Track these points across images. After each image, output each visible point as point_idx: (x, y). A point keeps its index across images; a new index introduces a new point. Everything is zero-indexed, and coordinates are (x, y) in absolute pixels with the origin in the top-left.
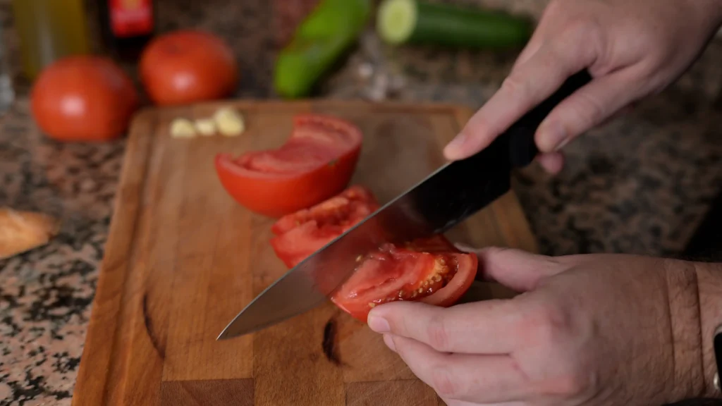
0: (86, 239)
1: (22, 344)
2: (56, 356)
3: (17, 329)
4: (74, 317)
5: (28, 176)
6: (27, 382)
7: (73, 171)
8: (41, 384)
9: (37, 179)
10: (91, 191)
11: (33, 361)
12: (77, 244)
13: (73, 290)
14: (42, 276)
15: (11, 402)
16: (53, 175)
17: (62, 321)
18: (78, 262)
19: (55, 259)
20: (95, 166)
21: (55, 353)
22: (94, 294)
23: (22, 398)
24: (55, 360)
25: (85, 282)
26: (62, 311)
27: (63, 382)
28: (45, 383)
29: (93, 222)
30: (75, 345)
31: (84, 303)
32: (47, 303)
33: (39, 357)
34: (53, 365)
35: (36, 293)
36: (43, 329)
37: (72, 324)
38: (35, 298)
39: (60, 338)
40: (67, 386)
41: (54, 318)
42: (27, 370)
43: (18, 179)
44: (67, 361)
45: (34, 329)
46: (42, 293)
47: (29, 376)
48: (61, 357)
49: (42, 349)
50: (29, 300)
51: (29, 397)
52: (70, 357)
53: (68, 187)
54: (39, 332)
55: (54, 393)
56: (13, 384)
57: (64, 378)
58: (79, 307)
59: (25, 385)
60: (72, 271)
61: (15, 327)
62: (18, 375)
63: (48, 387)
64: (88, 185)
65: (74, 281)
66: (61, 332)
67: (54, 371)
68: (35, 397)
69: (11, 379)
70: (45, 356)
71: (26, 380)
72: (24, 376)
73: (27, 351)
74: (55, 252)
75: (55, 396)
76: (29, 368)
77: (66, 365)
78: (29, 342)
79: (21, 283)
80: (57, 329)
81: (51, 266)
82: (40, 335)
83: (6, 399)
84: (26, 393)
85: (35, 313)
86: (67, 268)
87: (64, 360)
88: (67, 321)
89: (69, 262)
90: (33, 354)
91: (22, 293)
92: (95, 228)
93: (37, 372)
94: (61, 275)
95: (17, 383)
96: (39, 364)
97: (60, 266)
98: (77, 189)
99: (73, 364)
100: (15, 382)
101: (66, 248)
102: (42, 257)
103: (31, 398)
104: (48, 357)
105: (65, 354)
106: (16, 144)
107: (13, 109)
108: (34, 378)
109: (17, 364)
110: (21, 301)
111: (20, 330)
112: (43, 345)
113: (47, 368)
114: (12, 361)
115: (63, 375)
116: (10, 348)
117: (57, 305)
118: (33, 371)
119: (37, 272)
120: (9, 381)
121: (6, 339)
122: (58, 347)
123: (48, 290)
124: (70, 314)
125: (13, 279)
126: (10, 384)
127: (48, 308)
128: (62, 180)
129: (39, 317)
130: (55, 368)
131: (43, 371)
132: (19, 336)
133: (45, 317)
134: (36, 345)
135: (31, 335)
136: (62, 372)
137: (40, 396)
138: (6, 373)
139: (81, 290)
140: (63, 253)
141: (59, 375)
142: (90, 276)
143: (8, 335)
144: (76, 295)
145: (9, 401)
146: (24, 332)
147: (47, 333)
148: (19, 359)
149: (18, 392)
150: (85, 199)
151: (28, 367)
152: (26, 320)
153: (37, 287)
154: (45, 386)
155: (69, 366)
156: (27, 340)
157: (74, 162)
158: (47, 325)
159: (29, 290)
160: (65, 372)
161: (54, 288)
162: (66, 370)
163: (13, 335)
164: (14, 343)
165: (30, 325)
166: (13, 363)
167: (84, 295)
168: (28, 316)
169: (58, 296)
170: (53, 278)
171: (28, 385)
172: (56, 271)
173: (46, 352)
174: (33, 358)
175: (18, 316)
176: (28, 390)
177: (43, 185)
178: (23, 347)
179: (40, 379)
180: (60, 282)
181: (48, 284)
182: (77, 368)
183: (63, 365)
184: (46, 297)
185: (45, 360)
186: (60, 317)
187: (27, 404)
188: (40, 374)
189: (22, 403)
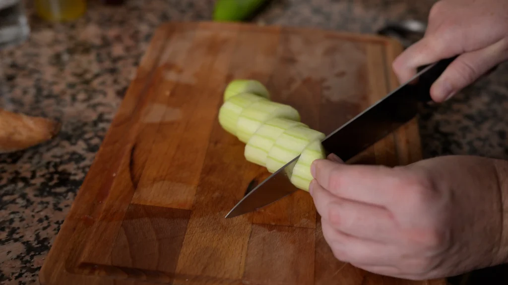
0: (80, 137)
1: (33, 213)
2: (57, 223)
3: (29, 203)
4: (70, 194)
5: (39, 90)
6: (36, 242)
7: (71, 86)
8: (46, 243)
9: (45, 93)
10: (85, 101)
11: (40, 226)
12: (73, 141)
13: (70, 174)
14: (49, 163)
15: (24, 256)
16: (56, 89)
17: (61, 197)
18: (74, 153)
19: (57, 151)
20: (87, 82)
21: (55, 222)
22: (84, 178)
23: (32, 253)
24: (56, 226)
25: (78, 168)
26: (62, 189)
28: (49, 243)
29: (85, 124)
31: (77, 184)
32: (51, 184)
33: (45, 223)
34: (55, 230)
35: (43, 176)
36: (48, 203)
37: (68, 199)
38: (42, 180)
39: (60, 210)
41: (56, 195)
42: (36, 233)
43: (32, 92)
45: (42, 203)
46: (48, 176)
47: (38, 236)
48: (60, 224)
49: (47, 218)
50: (38, 181)
51: (37, 253)
53: (67, 98)
54: (45, 205)
56: (27, 244)
58: (73, 187)
59: (35, 244)
60: (70, 160)
61: (28, 201)
62: (29, 236)
64: (81, 96)
65: (71, 168)
66: (61, 206)
68: (42, 253)
69: (25, 239)
70: (49, 223)
72: (34, 237)
73: (37, 219)
74: (57, 146)
76: (38, 232)
78: (38, 212)
79: (33, 169)
80: (59, 203)
81: (55, 156)
82: (46, 207)
83: (21, 254)
84: (35, 250)
85: (43, 190)
86: (66, 157)
88: (65, 197)
89: (67, 153)
90: (40, 221)
91: (33, 176)
92: (87, 128)
93: (43, 235)
94: (61, 163)
95: (30, 242)
96: (45, 228)
97: (61, 157)
98: (74, 98)
100: (28, 242)
101: (66, 143)
102: (48, 150)
103: (39, 254)
104: (51, 224)
106: (31, 66)
107: (29, 40)
108: (41, 238)
109: (28, 228)
110: (33, 182)
111: (32, 203)
112: (48, 215)
114: (26, 226)
116: (24, 216)
117: (58, 185)
118: (40, 234)
119: (44, 162)
120: (23, 241)
121: (22, 210)
122: (58, 216)
123: (52, 174)
124: (67, 192)
125: (27, 166)
126: (24, 243)
127: (52, 187)
128: (63, 93)
129: (45, 194)
131: (48, 234)
132: (31, 208)
133: (50, 194)
134: (43, 214)
135: (39, 207)
137: (45, 253)
138: (21, 235)
139: (75, 175)
140: (64, 147)
142: (82, 164)
143: (23, 207)
144: (72, 178)
145: (23, 255)
146: (35, 204)
147: (51, 206)
148: (30, 225)
149: (29, 249)
150: (80, 106)
151: (36, 231)
152: (36, 196)
153: (44, 171)
154: (49, 245)
156: (36, 210)
157: (71, 79)
158: (51, 199)
159: (38, 174)
161: (56, 172)
163: (26, 207)
164: (28, 212)
165: (39, 199)
166: (26, 228)
167: (77, 178)
168: (37, 193)
169: (58, 179)
170: (56, 166)
171: (37, 244)
172: (58, 160)
173: (50, 219)
174: (40, 224)
175: (30, 193)
176: (37, 248)
177: (49, 96)
178: (33, 216)
179: (46, 239)
180: (61, 168)
181: (52, 170)
184: (51, 179)
185: (49, 226)
186: (60, 194)
187: (35, 258)
188: (45, 236)
189: (32, 257)
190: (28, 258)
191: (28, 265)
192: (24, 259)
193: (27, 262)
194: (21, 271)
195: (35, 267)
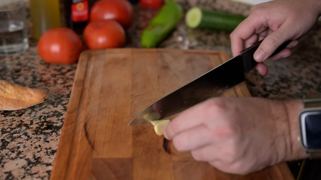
0: (59, 103)
1: (32, 144)
2: (46, 149)
4: (54, 134)
5: (34, 78)
7: (55, 76)
8: (39, 160)
10: (61, 84)
11: (36, 151)
12: (55, 105)
13: (54, 123)
14: (41, 117)
16: (45, 77)
17: (48, 135)
18: (56, 112)
19: (46, 110)
20: (63, 74)
22: (62, 125)
23: (31, 165)
24: (46, 150)
25: (59, 120)
26: (49, 131)
27: (49, 159)
29: (62, 96)
30: (54, 145)
31: (58, 128)
32: (42, 128)
33: (39, 149)
34: (45, 153)
35: (38, 123)
36: (40, 138)
37: (53, 136)
38: (37, 126)
39: (48, 142)
40: (50, 161)
41: (45, 134)
43: (31, 78)
44: (51, 151)
45: (37, 138)
46: (40, 124)
47: (34, 156)
48: (48, 150)
49: (40, 146)
50: (34, 126)
52: (52, 150)
53: (52, 82)
54: (39, 139)
55: (45, 164)
56: (28, 160)
57: (49, 158)
58: (56, 130)
59: (32, 160)
60: (53, 115)
61: (28, 137)
62: (30, 156)
63: (42, 161)
64: (60, 81)
65: (54, 119)
66: (48, 140)
67: (45, 155)
68: (37, 165)
69: (27, 158)
71: (33, 158)
72: (32, 156)
73: (34, 146)
74: (45, 107)
75: (46, 165)
76: (34, 153)
77: (50, 153)
79: (31, 119)
80: (47, 138)
81: (44, 113)
82: (39, 140)
83: (25, 165)
84: (33, 163)
85: (36, 132)
86: (51, 114)
87: (49, 150)
88: (51, 135)
89: (52, 112)
90: (36, 148)
91: (32, 123)
92: (63, 98)
93: (38, 155)
94: (48, 117)
95: (29, 159)
96: (38, 152)
97: (48, 113)
98: (55, 82)
99: (53, 152)
100: (28, 159)
101: (51, 106)
102: (40, 110)
103: (35, 165)
104: (42, 149)
105: (50, 148)
106: (29, 65)
107: (28, 51)
108: (37, 157)
109: (29, 152)
110: (31, 126)
112: (40, 144)
113: (42, 154)
114: (27, 150)
115: (49, 157)
116: (26, 145)
117: (47, 129)
118: (36, 155)
119: (38, 116)
121: (24, 142)
122: (47, 145)
123: (43, 122)
124: (52, 132)
125: (28, 118)
126: (26, 160)
127: (42, 130)
128: (49, 79)
129: (39, 133)
130: (46, 154)
132: (30, 140)
133: (41, 133)
134: (37, 144)
135: (36, 140)
136: (48, 155)
137: (39, 165)
138: (24, 155)
139: (57, 123)
140: (49, 108)
141: (47, 156)
142: (61, 117)
143: (25, 140)
144: (55, 125)
146: (32, 139)
147: (42, 140)
148: (30, 149)
149: (29, 163)
150: (59, 87)
151: (33, 153)
152: (33, 134)
153: (38, 121)
154: (41, 161)
155: (51, 153)
156: (34, 142)
157: (54, 72)
158: (42, 136)
159: (34, 123)
160: (50, 156)
161: (45, 122)
162: (50, 154)
163: (27, 140)
164: (28, 143)
165: (35, 136)
167: (58, 125)
168: (34, 132)
169: (46, 125)
170: (45, 118)
171: (34, 160)
172: (46, 115)
173: (41, 147)
174: (36, 149)
175: (30, 132)
176: (34, 162)
177: (41, 81)
179: (39, 158)
180: (48, 120)
181: (43, 120)
182: (55, 154)
183: (49, 153)
184: (42, 125)
185: (41, 150)
186: (48, 133)
187: (33, 168)
188: (39, 156)
189: (31, 167)
190: (29, 168)
191: (29, 171)
192: (27, 168)
193: (28, 170)
194: (24, 174)
195: (33, 172)
